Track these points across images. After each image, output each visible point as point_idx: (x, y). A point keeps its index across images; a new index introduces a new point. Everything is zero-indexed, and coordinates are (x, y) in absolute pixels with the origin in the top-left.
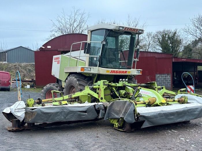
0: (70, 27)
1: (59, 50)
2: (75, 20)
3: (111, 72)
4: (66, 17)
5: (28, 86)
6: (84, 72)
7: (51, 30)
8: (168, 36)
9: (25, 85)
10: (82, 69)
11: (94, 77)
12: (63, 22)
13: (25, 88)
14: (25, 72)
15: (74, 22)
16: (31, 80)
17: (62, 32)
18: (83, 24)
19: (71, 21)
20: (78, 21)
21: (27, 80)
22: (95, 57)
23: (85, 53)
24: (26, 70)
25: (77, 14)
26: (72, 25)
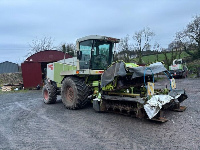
0: (42, 47)
1: (38, 62)
2: (45, 42)
3: (99, 73)
4: (39, 40)
5: (17, 89)
6: (80, 74)
7: (29, 49)
8: (104, 51)
9: (14, 88)
10: (78, 71)
11: (86, 77)
12: (37, 44)
13: (14, 90)
14: (12, 79)
15: (44, 44)
16: (19, 84)
17: (36, 51)
18: (51, 45)
19: (42, 43)
20: (47, 43)
21: (15, 84)
22: (86, 62)
23: (78, 59)
24: (12, 78)
25: (46, 38)
26: (43, 46)
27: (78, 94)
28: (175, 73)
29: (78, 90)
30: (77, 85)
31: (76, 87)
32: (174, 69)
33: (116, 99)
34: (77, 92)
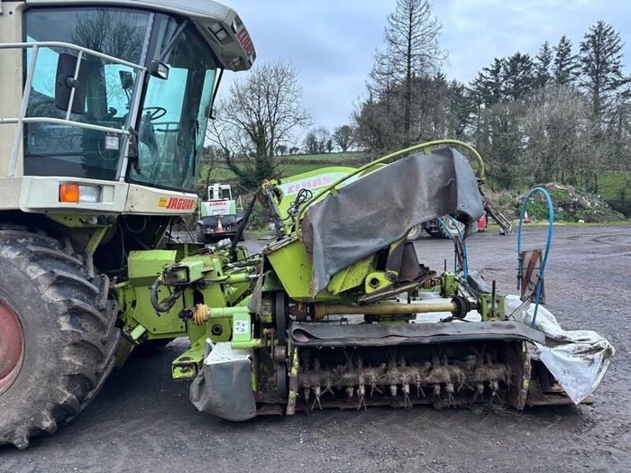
6: (79, 205)
10: (70, 188)
22: (112, 134)
27: (70, 340)
28: (220, 226)
29: (75, 313)
30: (60, 283)
31: (51, 295)
32: (215, 213)
33: (402, 339)
34: (66, 327)
